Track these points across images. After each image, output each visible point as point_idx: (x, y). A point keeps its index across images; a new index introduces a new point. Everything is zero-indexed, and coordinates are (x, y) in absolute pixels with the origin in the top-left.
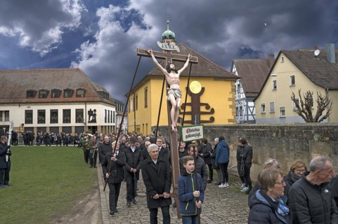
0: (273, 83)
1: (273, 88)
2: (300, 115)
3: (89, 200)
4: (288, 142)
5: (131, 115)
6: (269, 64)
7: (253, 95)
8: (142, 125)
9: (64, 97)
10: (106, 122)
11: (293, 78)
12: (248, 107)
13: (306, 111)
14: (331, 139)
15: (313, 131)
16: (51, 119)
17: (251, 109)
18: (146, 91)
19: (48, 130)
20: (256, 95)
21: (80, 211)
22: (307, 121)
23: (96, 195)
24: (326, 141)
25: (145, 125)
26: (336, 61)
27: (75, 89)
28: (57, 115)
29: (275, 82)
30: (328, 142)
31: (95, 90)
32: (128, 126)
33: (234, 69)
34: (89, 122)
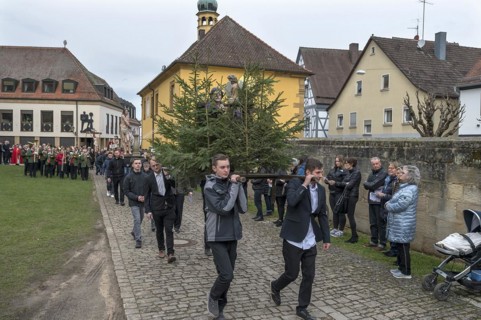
0: (356, 85)
1: (356, 92)
2: (415, 127)
3: (92, 251)
5: (147, 123)
6: (350, 58)
7: (326, 101)
9: (43, 91)
10: (107, 132)
11: (386, 78)
12: (318, 119)
13: (425, 122)
15: (453, 150)
16: (22, 125)
17: (323, 121)
18: (173, 87)
19: (17, 141)
20: (331, 102)
21: (77, 269)
22: (423, 136)
23: (102, 242)
26: (447, 57)
27: (60, 80)
28: (31, 119)
29: (360, 83)
31: (92, 83)
32: (142, 140)
33: (301, 63)
34: (82, 132)
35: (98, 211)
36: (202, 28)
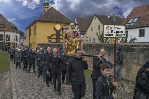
0: (91, 28)
1: (91, 30)
2: (99, 40)
4: (93, 51)
5: (28, 38)
6: (90, 20)
8: (33, 43)
10: (15, 41)
11: (99, 26)
13: (102, 39)
14: (108, 50)
15: (102, 46)
18: (35, 27)
20: (84, 32)
22: (101, 43)
25: (34, 43)
26: (116, 21)
29: (92, 27)
30: (107, 51)
31: (10, 25)
32: (26, 43)
33: (76, 21)
34: (6, 41)
36: (44, 10)
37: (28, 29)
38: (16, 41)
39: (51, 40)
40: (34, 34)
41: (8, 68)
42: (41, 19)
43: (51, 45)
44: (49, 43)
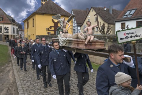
5: (26, 30)
7: (80, 25)
8: (31, 35)
10: (13, 33)
11: (96, 18)
12: (78, 29)
13: (102, 31)
15: (106, 38)
17: (79, 30)
18: (34, 19)
20: (81, 24)
22: (102, 34)
24: (111, 42)
25: (33, 35)
29: (89, 19)
31: (8, 18)
33: (72, 14)
34: (5, 33)
35: (10, 56)
36: (42, 3)
37: (26, 21)
38: (15, 33)
39: (49, 32)
40: (32, 26)
41: (9, 60)
42: (40, 12)
43: (50, 37)
44: (48, 35)
